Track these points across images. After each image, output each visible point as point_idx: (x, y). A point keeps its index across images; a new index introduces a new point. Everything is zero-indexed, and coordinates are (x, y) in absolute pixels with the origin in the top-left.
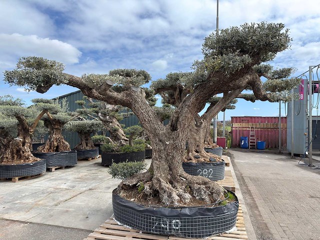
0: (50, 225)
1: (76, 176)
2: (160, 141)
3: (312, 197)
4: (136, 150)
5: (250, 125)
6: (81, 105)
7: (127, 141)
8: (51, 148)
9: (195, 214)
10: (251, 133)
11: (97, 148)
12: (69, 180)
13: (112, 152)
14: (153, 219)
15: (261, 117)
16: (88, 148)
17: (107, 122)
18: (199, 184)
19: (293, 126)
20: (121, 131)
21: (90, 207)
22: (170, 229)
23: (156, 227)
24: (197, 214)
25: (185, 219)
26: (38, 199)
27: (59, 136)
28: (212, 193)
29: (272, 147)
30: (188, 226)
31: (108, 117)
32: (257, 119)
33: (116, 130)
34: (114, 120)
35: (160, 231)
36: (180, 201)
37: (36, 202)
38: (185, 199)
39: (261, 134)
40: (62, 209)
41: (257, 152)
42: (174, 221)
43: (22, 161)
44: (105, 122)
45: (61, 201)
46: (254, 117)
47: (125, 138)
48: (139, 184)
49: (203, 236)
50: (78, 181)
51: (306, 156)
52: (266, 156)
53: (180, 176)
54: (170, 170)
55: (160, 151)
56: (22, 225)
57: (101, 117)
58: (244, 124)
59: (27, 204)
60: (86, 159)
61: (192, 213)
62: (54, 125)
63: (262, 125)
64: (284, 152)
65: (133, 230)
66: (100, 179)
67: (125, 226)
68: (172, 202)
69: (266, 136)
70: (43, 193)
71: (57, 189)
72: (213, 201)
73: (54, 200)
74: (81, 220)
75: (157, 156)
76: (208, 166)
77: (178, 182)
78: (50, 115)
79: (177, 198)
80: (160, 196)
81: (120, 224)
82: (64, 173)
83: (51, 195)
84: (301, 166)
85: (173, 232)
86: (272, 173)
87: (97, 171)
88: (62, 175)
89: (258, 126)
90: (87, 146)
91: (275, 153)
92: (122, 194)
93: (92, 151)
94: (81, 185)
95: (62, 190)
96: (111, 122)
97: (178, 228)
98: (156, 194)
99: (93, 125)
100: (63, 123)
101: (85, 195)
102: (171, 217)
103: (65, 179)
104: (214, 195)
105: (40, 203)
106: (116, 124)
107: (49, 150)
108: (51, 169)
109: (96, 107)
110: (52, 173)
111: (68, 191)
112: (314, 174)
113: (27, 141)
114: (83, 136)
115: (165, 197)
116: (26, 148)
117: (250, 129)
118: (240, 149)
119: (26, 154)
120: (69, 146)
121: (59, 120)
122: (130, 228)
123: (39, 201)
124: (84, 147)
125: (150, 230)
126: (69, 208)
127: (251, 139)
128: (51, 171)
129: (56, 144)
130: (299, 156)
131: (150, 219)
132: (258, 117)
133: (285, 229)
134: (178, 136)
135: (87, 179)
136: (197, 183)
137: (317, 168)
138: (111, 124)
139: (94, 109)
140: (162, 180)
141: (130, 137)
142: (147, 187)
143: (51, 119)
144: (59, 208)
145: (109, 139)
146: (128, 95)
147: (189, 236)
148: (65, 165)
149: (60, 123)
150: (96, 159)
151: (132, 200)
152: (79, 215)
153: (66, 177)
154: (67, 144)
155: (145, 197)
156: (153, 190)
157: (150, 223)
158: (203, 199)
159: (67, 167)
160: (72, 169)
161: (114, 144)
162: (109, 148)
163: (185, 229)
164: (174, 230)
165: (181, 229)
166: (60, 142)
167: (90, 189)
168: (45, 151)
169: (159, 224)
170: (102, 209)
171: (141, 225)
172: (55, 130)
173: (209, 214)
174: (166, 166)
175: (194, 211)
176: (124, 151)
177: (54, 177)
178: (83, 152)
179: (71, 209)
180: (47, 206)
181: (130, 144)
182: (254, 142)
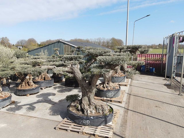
0: (45, 119)
2: (84, 89)
3: (156, 107)
8: (41, 78)
10: (147, 63)
18: (99, 106)
23: (81, 122)
24: (96, 118)
25: (91, 120)
28: (103, 110)
30: (92, 122)
32: (151, 55)
35: (83, 124)
38: (92, 112)
42: (87, 121)
43: (30, 87)
46: (149, 54)
48: (77, 105)
53: (92, 103)
54: (89, 100)
56: (35, 118)
68: (88, 114)
73: (45, 106)
76: (111, 91)
77: (91, 105)
79: (90, 112)
81: (70, 120)
83: (44, 104)
85: (87, 124)
92: (70, 109)
94: (56, 98)
97: (89, 123)
98: (82, 110)
102: (86, 119)
105: (40, 108)
108: (43, 88)
110: (43, 90)
111: (51, 102)
113: (31, 78)
115: (85, 112)
116: (31, 81)
119: (31, 84)
122: (73, 122)
125: (79, 123)
129: (44, 77)
140: (85, 105)
142: (79, 107)
146: (71, 69)
148: (49, 86)
151: (74, 111)
156: (81, 108)
157: (79, 121)
158: (100, 112)
163: (91, 124)
166: (45, 75)
168: (39, 80)
174: (87, 99)
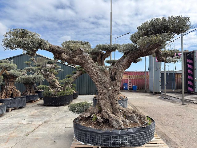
1: (29, 114)
2: (105, 87)
3: (177, 116)
4: (68, 94)
5: (128, 76)
6: (28, 64)
7: (61, 88)
8: (7, 95)
9: (136, 132)
10: (129, 81)
11: (37, 94)
12: (26, 117)
13: (51, 96)
14: (110, 138)
15: (134, 72)
16: (32, 94)
17: (48, 76)
18: (131, 113)
19: (154, 77)
20: (57, 82)
21: (52, 134)
22: (122, 143)
23: (113, 143)
24: (137, 131)
25: (130, 135)
26: (10, 133)
27: (13, 86)
28: (141, 118)
29: (140, 89)
30: (133, 139)
31: (48, 73)
32: (132, 73)
33: (54, 81)
34: (52, 75)
35: (116, 145)
36: (124, 125)
37: (9, 135)
38: (126, 123)
39: (135, 81)
40: (33, 138)
41: (133, 92)
42: (124, 138)
44: (46, 76)
45: (29, 132)
46: (131, 72)
47: (60, 87)
48: (92, 116)
49: (141, 145)
50: (33, 117)
51: (160, 93)
52: (140, 94)
53: (119, 109)
54: (112, 105)
55: (105, 94)
57: (43, 73)
58: (125, 76)
59: (3, 137)
60: (31, 102)
61: (134, 131)
62: (10, 78)
63: (135, 76)
64: (147, 91)
65: (94, 147)
66: (48, 115)
67: (88, 144)
68: (120, 126)
69: (137, 82)
70: (11, 128)
71: (20, 124)
72: (142, 123)
73: (22, 132)
74: (51, 144)
75: (103, 97)
76: (120, 101)
77: (118, 113)
78: (7, 72)
79: (122, 123)
80: (110, 122)
81: (83, 143)
82: (19, 112)
83: (18, 128)
84: (160, 99)
85: (124, 145)
86: (149, 104)
87: (42, 110)
88: (18, 114)
89: (133, 77)
90: (31, 93)
91: (143, 92)
92: (82, 123)
93: (35, 96)
94: (36, 120)
95: (24, 124)
96: (50, 76)
97: (126, 142)
98: (107, 121)
99: (35, 78)
100: (17, 77)
101: (43, 126)
102: (122, 135)
103: (22, 117)
104: (142, 119)
106: (53, 77)
107: (5, 97)
108: (9, 110)
109: (39, 66)
111: (30, 125)
112: (169, 103)
114: (28, 86)
115: (115, 123)
117: (129, 79)
118: (124, 91)
120: (20, 93)
121: (14, 75)
122: (92, 145)
123: (12, 134)
124: (28, 93)
125: (108, 145)
126: (37, 136)
127: (129, 85)
128: (9, 112)
129: (11, 92)
130: (157, 93)
131: (108, 138)
132: (133, 72)
133: (175, 135)
134: (116, 84)
135: (39, 115)
136: (129, 113)
137: (169, 100)
138: (50, 77)
139: (38, 67)
140: (108, 112)
141: (65, 85)
142: (99, 118)
143: (7, 74)
144: (30, 137)
145: (49, 88)
146: (81, 58)
147: (133, 146)
148: (18, 107)
149: (14, 77)
150: (37, 101)
151: (91, 127)
152: (48, 141)
153: (23, 115)
154: (19, 92)
155: (98, 124)
156: (104, 119)
157: (108, 140)
158: (136, 122)
159: (20, 108)
160: (23, 109)
161: (52, 91)
162: (50, 94)
163: (131, 142)
164: (125, 143)
165: (129, 142)
166: (14, 91)
167: (45, 122)
168: (3, 97)
169: (115, 140)
170: (62, 135)
171: (102, 142)
172: (10, 83)
173: (143, 131)
174: (109, 103)
175: (135, 130)
176: (60, 95)
177: (13, 116)
178: (29, 97)
179: (39, 137)
180: (20, 137)
181: (64, 90)
182: (131, 86)
